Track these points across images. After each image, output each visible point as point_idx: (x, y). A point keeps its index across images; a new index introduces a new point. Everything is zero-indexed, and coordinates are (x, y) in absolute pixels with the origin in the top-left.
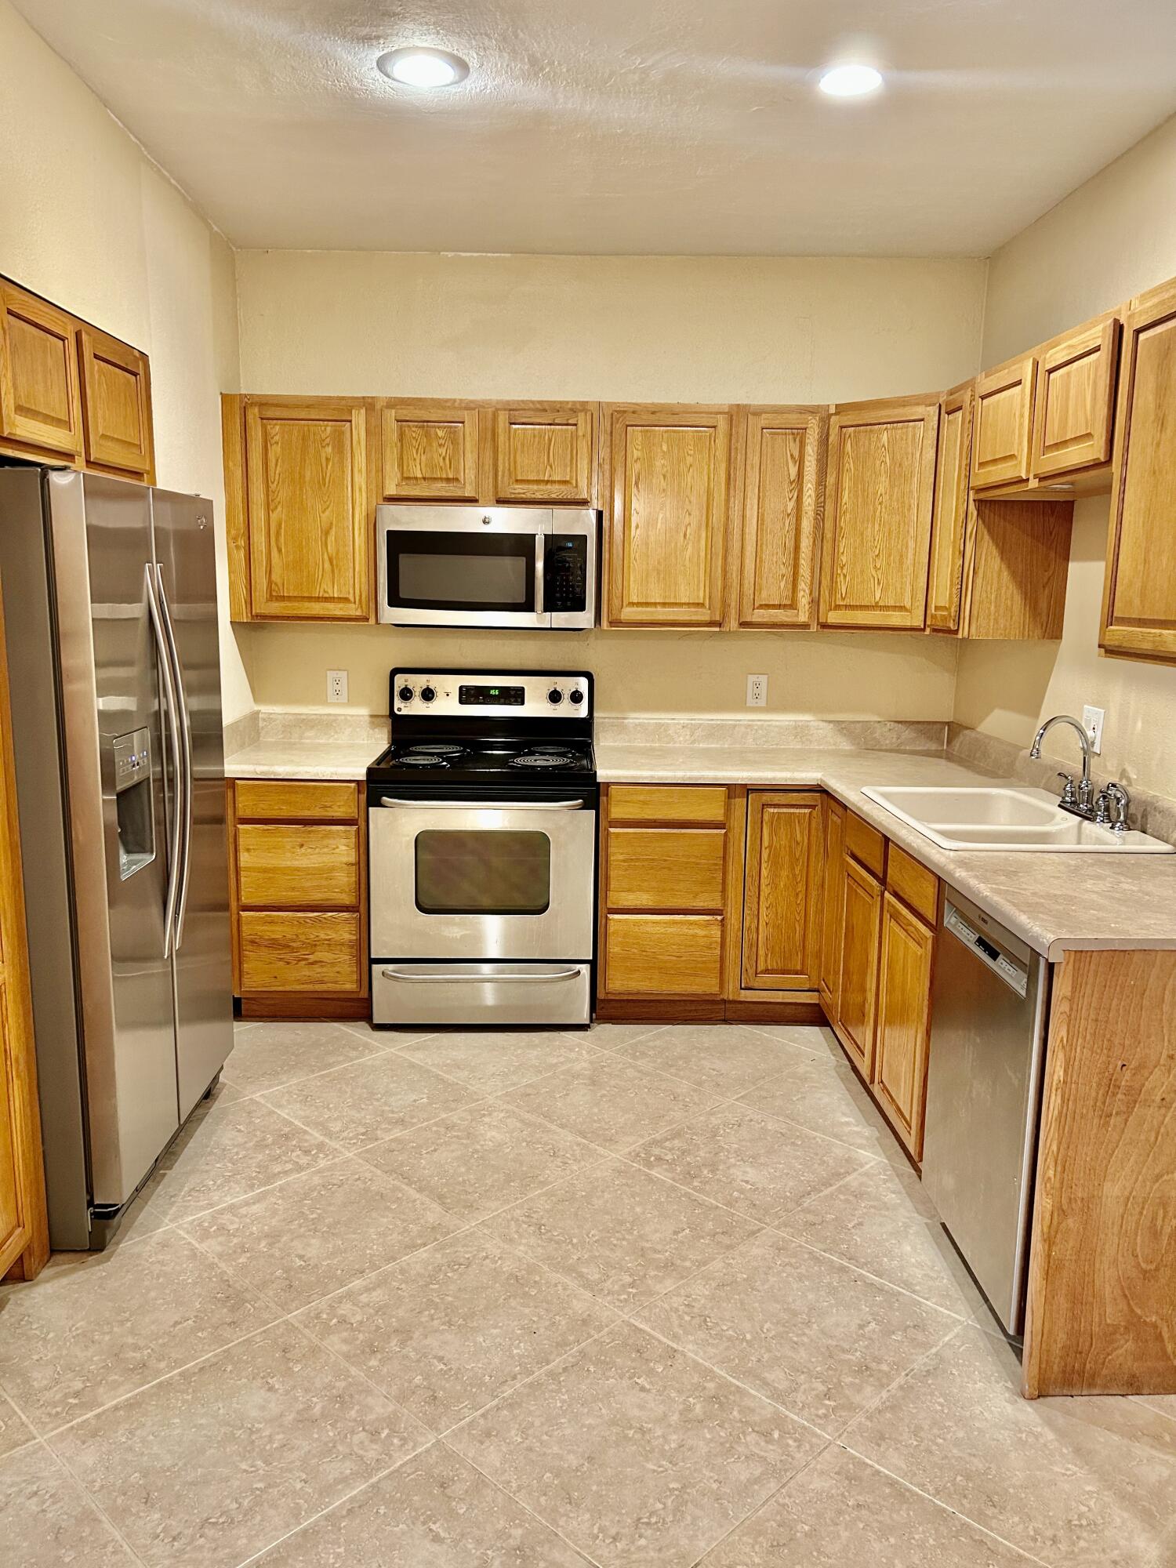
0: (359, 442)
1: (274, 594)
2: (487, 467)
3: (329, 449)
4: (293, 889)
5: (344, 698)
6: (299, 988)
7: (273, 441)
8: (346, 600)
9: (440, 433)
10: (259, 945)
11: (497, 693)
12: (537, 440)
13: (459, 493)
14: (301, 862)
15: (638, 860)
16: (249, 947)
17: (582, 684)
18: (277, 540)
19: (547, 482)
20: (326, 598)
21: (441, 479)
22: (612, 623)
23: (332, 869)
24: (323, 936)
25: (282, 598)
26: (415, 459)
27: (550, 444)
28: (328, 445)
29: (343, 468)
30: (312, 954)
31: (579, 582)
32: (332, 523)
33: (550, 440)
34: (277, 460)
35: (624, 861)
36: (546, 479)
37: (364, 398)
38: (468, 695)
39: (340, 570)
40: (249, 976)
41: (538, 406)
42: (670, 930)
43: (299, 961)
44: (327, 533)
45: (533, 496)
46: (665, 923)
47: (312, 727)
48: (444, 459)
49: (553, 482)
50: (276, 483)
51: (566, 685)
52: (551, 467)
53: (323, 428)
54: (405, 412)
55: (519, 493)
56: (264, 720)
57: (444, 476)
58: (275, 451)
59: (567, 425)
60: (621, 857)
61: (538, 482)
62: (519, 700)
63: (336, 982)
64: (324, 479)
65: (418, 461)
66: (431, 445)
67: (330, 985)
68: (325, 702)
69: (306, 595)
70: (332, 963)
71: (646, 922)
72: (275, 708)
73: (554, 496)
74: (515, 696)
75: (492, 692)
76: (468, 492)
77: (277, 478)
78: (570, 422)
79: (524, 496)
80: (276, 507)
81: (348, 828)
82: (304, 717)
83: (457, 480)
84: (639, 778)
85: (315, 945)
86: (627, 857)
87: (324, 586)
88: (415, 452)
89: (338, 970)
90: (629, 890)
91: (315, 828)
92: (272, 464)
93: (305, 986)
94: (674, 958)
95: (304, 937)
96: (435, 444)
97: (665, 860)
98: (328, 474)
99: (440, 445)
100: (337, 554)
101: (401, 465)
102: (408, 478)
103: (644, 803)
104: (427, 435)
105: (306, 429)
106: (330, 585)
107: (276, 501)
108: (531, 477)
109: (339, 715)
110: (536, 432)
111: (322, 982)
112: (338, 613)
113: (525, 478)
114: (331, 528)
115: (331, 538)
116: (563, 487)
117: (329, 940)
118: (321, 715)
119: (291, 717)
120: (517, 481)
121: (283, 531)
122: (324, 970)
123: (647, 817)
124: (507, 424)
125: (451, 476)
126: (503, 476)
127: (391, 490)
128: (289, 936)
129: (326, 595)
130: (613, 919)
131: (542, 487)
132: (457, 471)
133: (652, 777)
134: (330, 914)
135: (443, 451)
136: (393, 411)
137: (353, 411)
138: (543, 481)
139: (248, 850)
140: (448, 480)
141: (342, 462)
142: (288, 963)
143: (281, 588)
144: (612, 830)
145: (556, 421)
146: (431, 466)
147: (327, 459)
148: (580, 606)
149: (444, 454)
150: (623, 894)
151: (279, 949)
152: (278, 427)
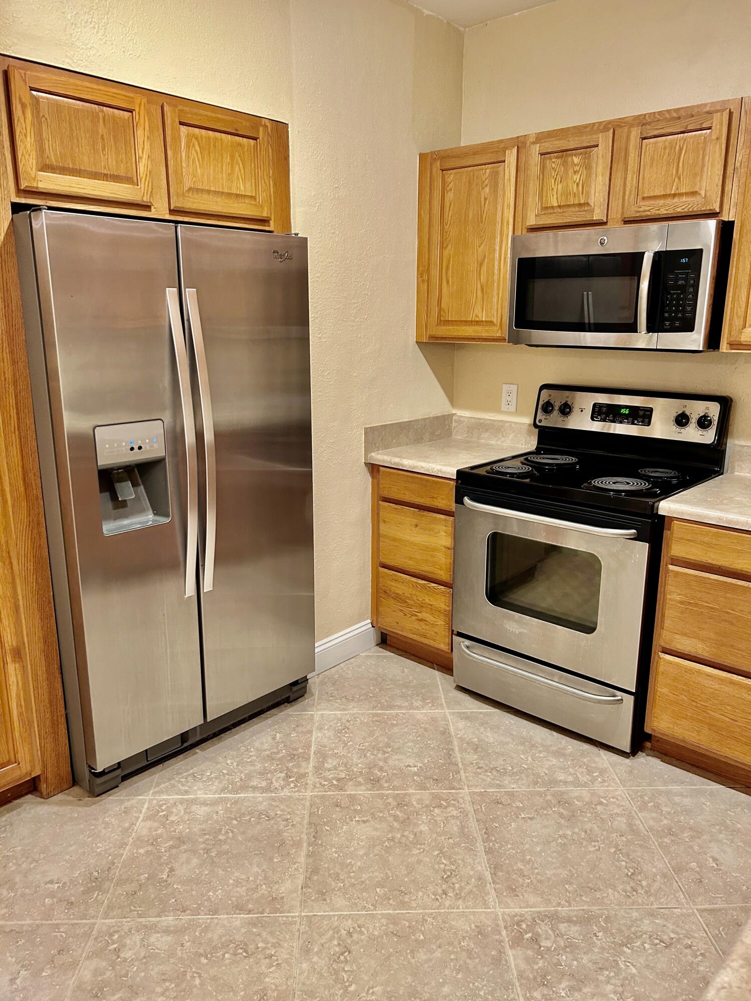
0: (509, 179)
1: (442, 319)
2: (618, 189)
3: (487, 190)
4: (410, 558)
5: (512, 408)
6: (411, 636)
7: (448, 189)
8: (491, 323)
9: (576, 160)
10: (389, 596)
11: (627, 412)
12: (667, 151)
13: (587, 218)
14: (416, 539)
15: (696, 605)
16: (382, 595)
17: (713, 410)
18: (447, 273)
19: (674, 195)
20: (477, 322)
21: (574, 205)
22: (732, 345)
23: (434, 549)
24: (427, 601)
25: (447, 322)
26: (553, 189)
27: (680, 154)
28: (486, 185)
29: (496, 205)
30: (420, 612)
31: (690, 300)
32: (485, 256)
33: (681, 149)
34: (451, 204)
35: (681, 602)
36: (673, 192)
37: (518, 137)
38: (601, 412)
39: (488, 296)
40: (382, 617)
41: (675, 115)
42: (726, 689)
43: (412, 615)
44: (481, 265)
45: (658, 212)
46: (720, 679)
47: (487, 431)
48: (578, 185)
49: (681, 195)
50: (448, 224)
51: (697, 409)
52: (679, 179)
53: (484, 171)
54: (547, 144)
55: (645, 211)
56: (456, 421)
57: (576, 202)
58: (450, 196)
59: (701, 130)
60: (678, 598)
61: (665, 196)
62: (647, 421)
63: (435, 640)
64: (482, 217)
65: (555, 190)
66: (567, 173)
67: (431, 641)
68: (498, 410)
69: (463, 319)
70: (432, 624)
71: (699, 672)
72: (465, 413)
73: (679, 210)
74: (643, 416)
75: (623, 411)
76: (598, 215)
77: (450, 219)
78: (704, 126)
79: (648, 213)
80: (447, 245)
81: (447, 518)
82: (481, 421)
83: (588, 204)
84: (705, 517)
85: (423, 607)
86: (685, 599)
87: (476, 311)
88: (553, 181)
89: (437, 631)
90: (685, 634)
91: (426, 513)
92: (447, 209)
93: (415, 636)
94: (728, 720)
95: (415, 598)
96: (571, 172)
97: (728, 613)
98: (485, 212)
99: (575, 172)
100: (487, 283)
101: (541, 196)
102: (546, 208)
103: (709, 545)
104: (565, 164)
105: (472, 174)
106: (481, 311)
107: (448, 240)
108: (657, 192)
109: (507, 422)
110: (667, 144)
111: (425, 637)
112: (485, 335)
113: (652, 194)
114: (484, 260)
115: (484, 268)
116: (690, 199)
117: (431, 605)
118: (494, 421)
119: (473, 420)
120: (644, 198)
121: (451, 265)
122: (428, 628)
123: (710, 561)
124: (639, 140)
125: (582, 201)
126: (630, 194)
127: (532, 221)
128: (406, 594)
129: (477, 319)
130: (664, 660)
131: (669, 201)
132: (588, 195)
133: (720, 519)
134: (433, 585)
135: (576, 177)
136: (538, 145)
137: (507, 151)
138: (669, 195)
139: (384, 522)
140: (580, 205)
141: (496, 197)
142: (405, 615)
143: (447, 314)
144: (671, 567)
145: (689, 128)
146: (566, 193)
147: (486, 199)
148: (688, 326)
149: (578, 181)
150: (677, 636)
151: (401, 603)
152: (452, 176)
